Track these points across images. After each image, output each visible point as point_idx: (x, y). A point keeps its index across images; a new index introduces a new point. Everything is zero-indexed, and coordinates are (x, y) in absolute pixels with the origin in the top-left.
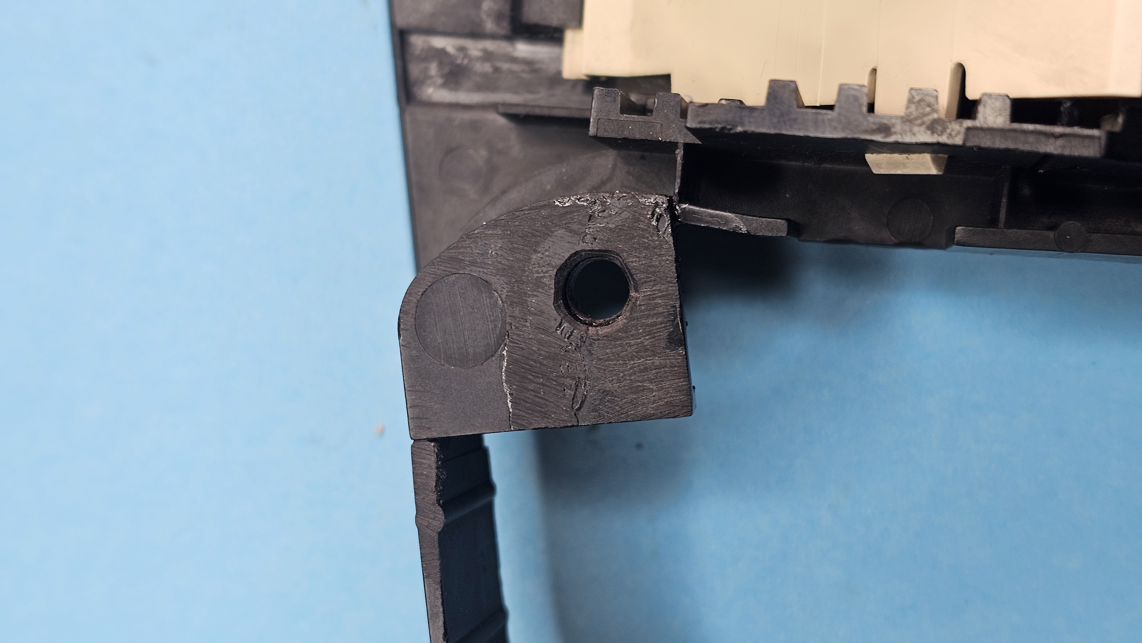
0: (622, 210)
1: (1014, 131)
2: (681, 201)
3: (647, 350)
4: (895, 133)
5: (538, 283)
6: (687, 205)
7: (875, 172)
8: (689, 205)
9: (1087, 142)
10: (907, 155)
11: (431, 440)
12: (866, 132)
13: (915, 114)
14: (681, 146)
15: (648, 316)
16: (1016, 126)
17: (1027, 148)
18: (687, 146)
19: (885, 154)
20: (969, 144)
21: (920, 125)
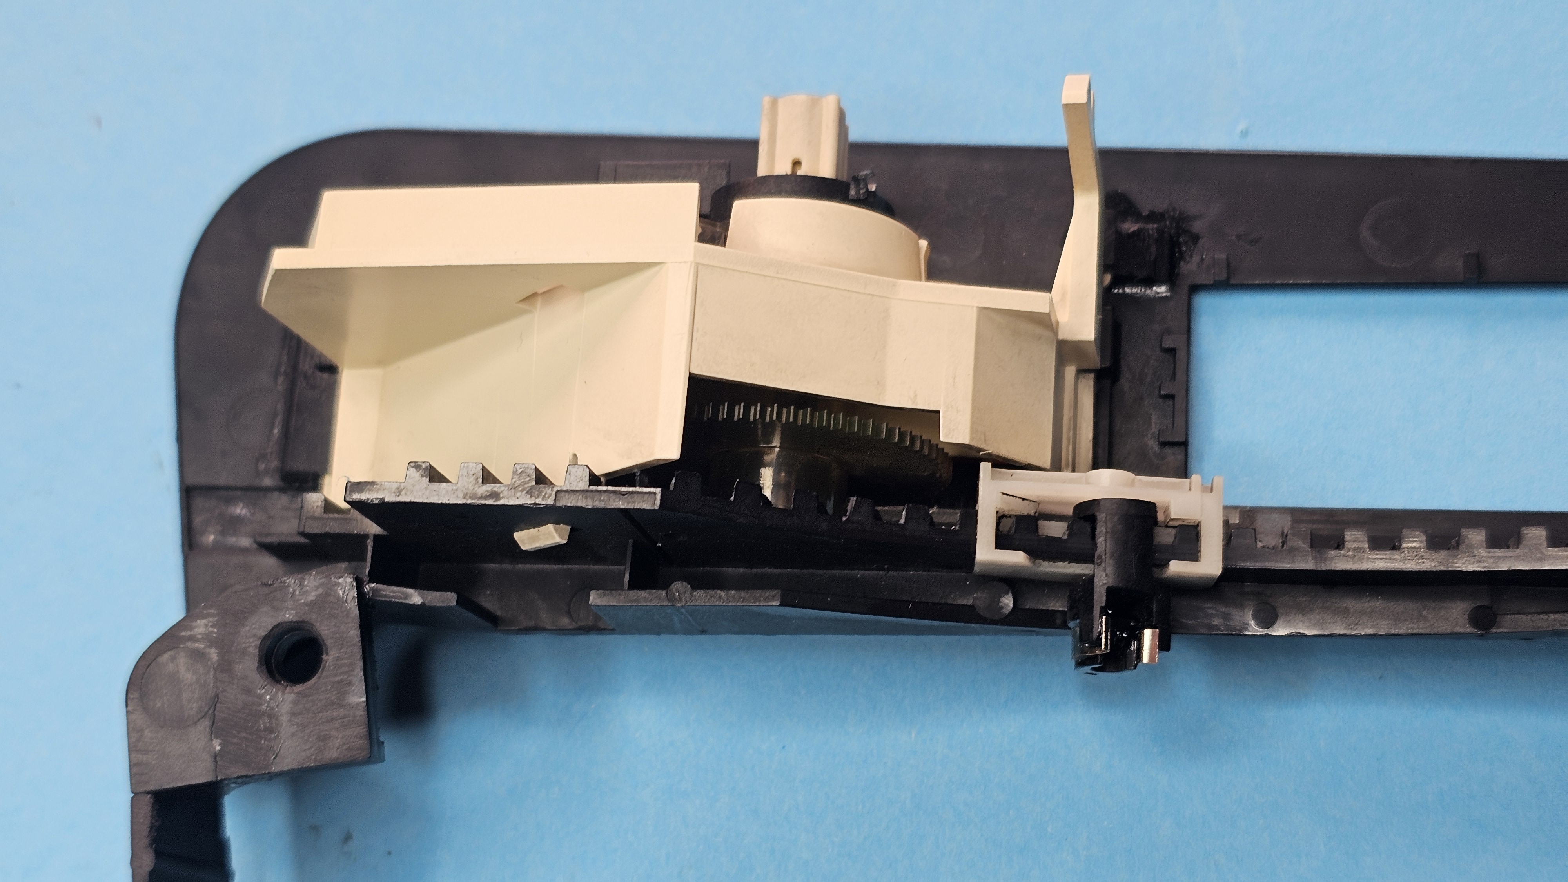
0: (317, 588)
1: (592, 491)
2: (371, 581)
3: (333, 704)
4: (503, 497)
5: (244, 652)
6: (375, 584)
7: (524, 548)
8: (377, 584)
9: (646, 496)
10: (538, 528)
11: (148, 793)
12: (481, 498)
13: (518, 482)
14: (371, 538)
15: (336, 675)
16: (593, 488)
17: (602, 505)
18: (376, 537)
19: (525, 531)
20: (559, 504)
21: (522, 491)
